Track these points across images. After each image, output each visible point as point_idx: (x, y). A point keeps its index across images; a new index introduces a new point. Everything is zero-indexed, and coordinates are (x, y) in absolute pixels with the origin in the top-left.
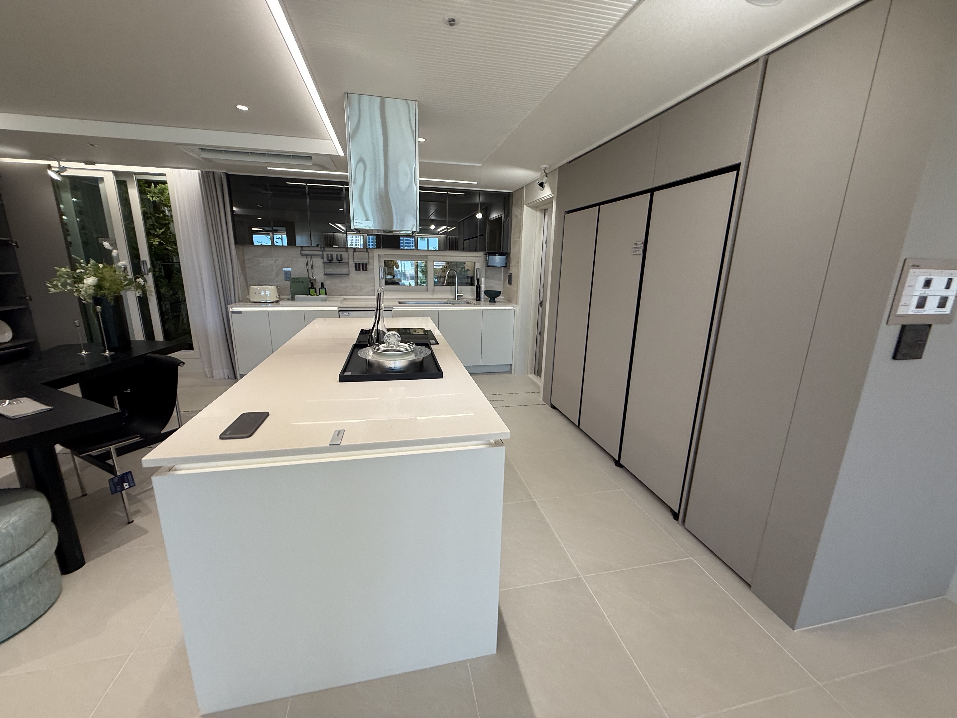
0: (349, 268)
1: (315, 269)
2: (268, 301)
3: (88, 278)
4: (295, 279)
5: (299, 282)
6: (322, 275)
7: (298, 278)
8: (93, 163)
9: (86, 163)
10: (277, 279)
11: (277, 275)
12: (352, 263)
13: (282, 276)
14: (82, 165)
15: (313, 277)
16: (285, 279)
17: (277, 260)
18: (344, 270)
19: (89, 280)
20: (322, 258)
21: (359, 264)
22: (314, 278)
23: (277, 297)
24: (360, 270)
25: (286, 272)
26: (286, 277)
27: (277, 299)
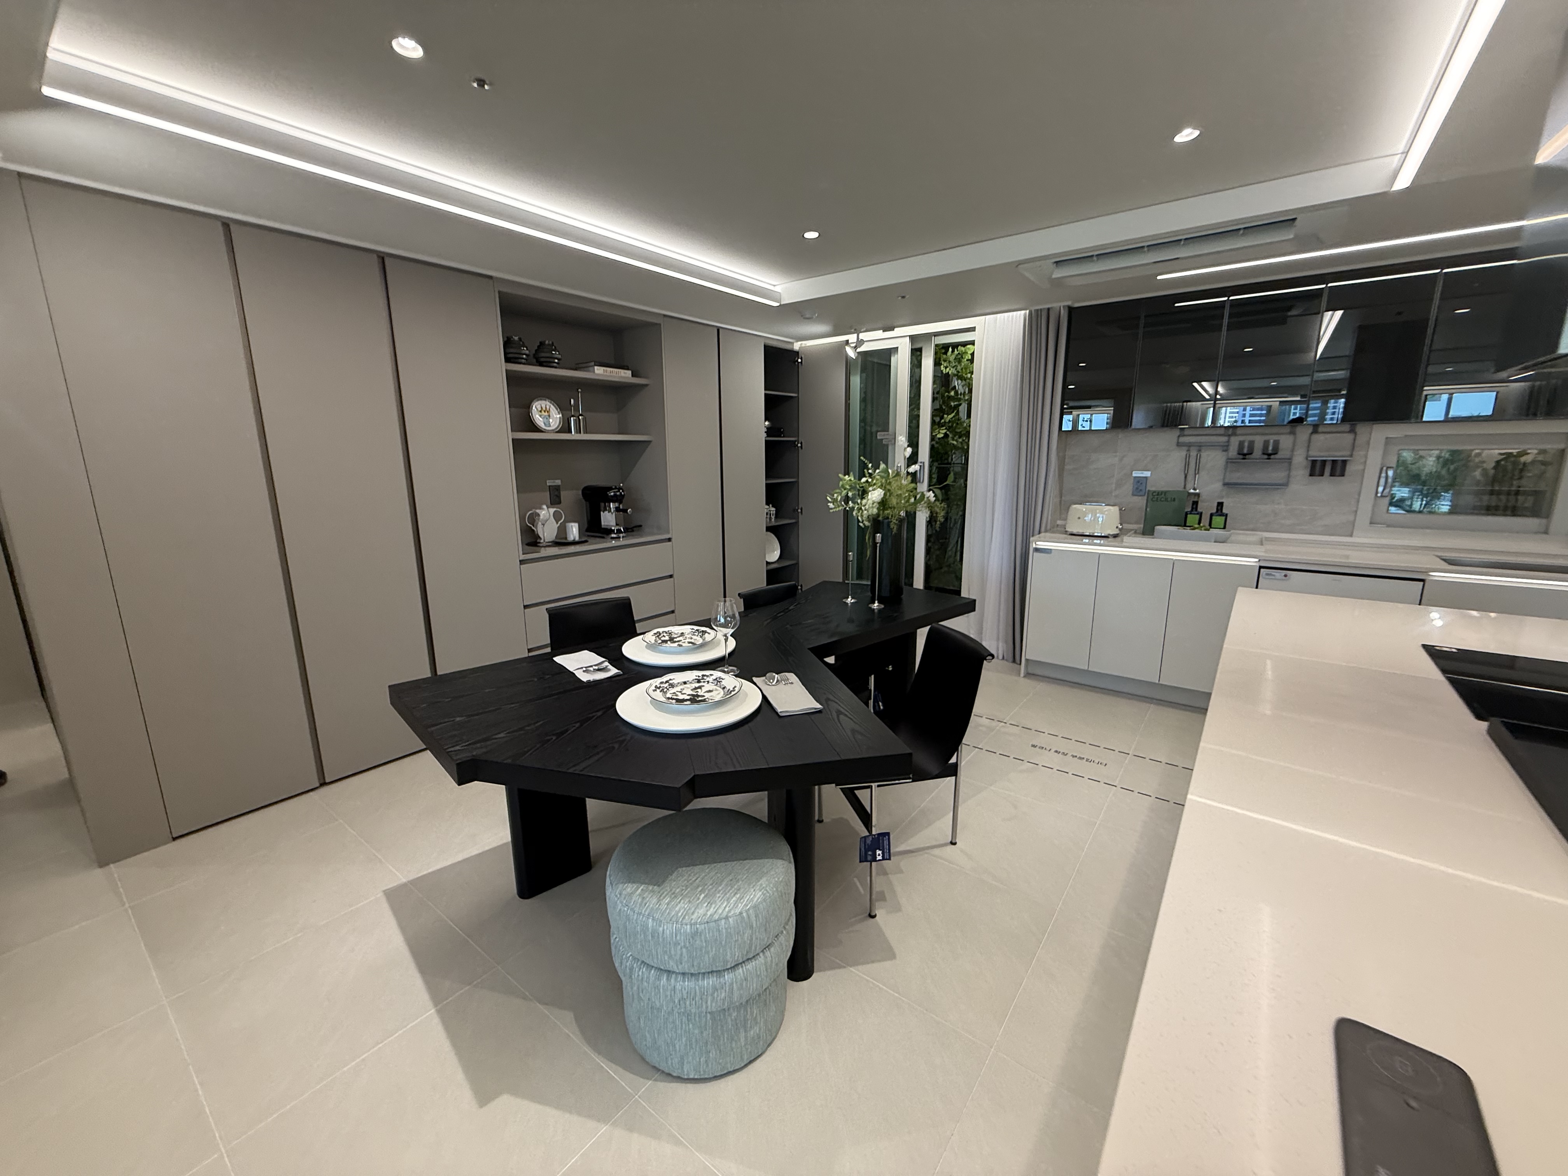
0: (1290, 470)
1: (1203, 473)
2: (1096, 534)
3: (873, 490)
4: (1159, 493)
5: (1166, 500)
6: (1218, 486)
7: (1165, 493)
8: (892, 329)
9: (885, 330)
10: (1117, 492)
11: (1119, 485)
12: (1300, 459)
13: (1129, 487)
14: (879, 334)
15: (1195, 489)
16: (1133, 492)
17: (1123, 457)
18: (1274, 474)
19: (874, 493)
20: (1224, 451)
21: (1325, 461)
22: (1198, 491)
23: (1117, 527)
24: (1322, 474)
25: (1139, 481)
26: (1137, 489)
27: (1116, 532)
